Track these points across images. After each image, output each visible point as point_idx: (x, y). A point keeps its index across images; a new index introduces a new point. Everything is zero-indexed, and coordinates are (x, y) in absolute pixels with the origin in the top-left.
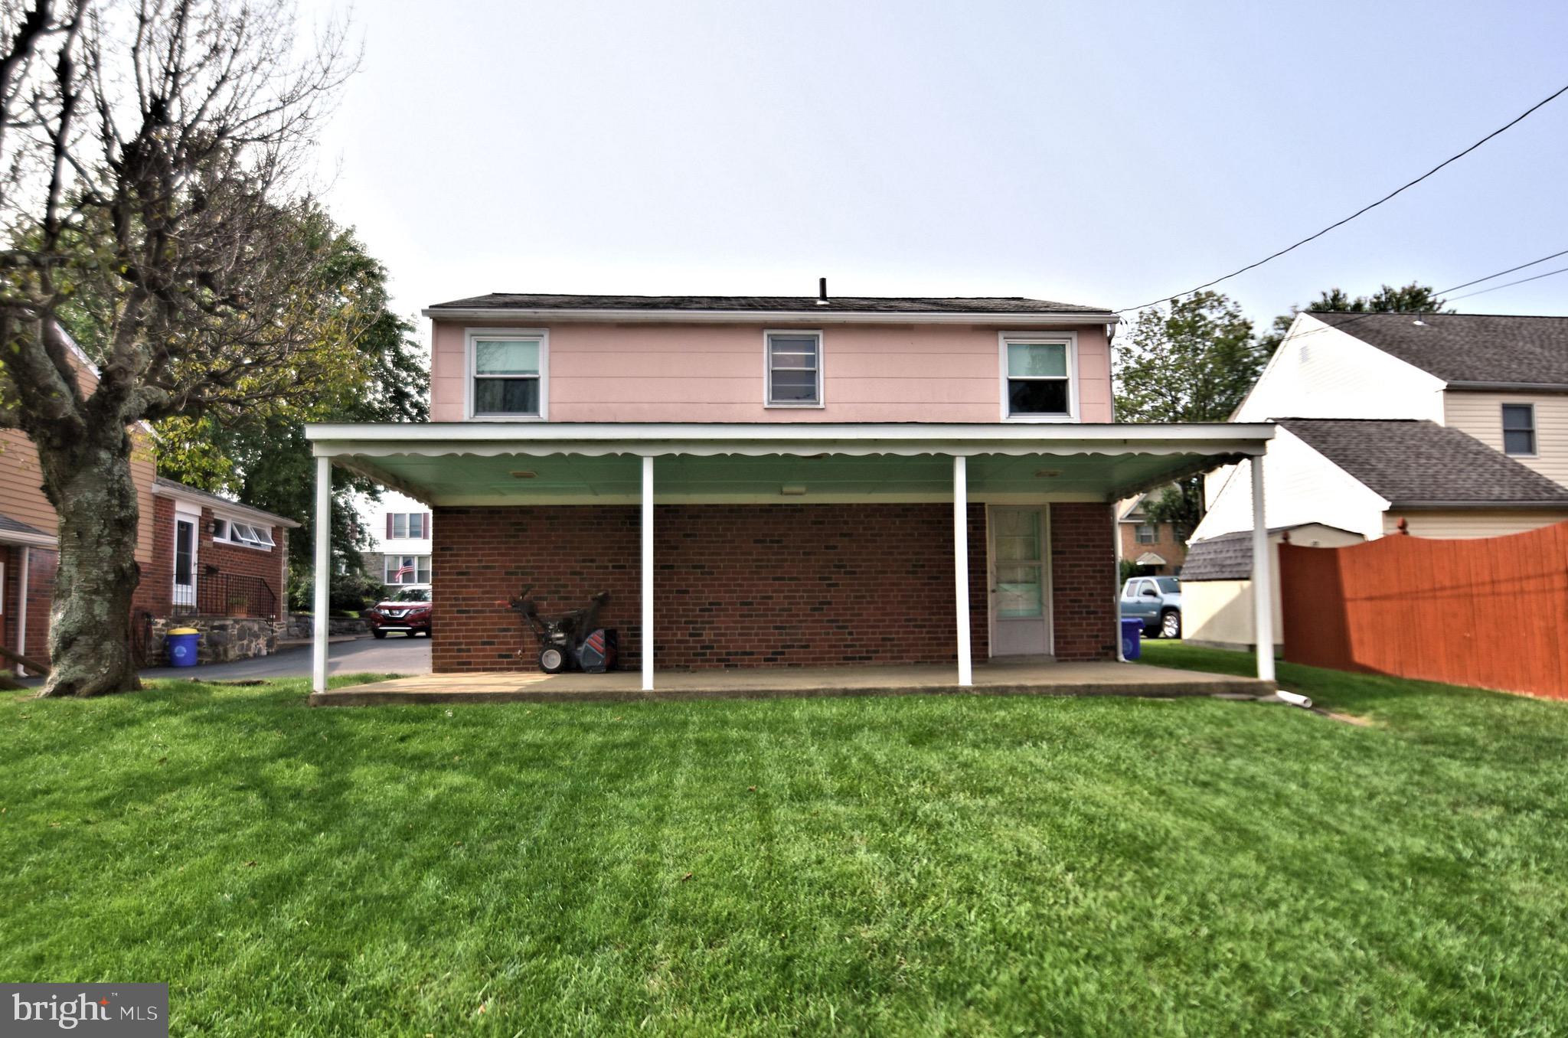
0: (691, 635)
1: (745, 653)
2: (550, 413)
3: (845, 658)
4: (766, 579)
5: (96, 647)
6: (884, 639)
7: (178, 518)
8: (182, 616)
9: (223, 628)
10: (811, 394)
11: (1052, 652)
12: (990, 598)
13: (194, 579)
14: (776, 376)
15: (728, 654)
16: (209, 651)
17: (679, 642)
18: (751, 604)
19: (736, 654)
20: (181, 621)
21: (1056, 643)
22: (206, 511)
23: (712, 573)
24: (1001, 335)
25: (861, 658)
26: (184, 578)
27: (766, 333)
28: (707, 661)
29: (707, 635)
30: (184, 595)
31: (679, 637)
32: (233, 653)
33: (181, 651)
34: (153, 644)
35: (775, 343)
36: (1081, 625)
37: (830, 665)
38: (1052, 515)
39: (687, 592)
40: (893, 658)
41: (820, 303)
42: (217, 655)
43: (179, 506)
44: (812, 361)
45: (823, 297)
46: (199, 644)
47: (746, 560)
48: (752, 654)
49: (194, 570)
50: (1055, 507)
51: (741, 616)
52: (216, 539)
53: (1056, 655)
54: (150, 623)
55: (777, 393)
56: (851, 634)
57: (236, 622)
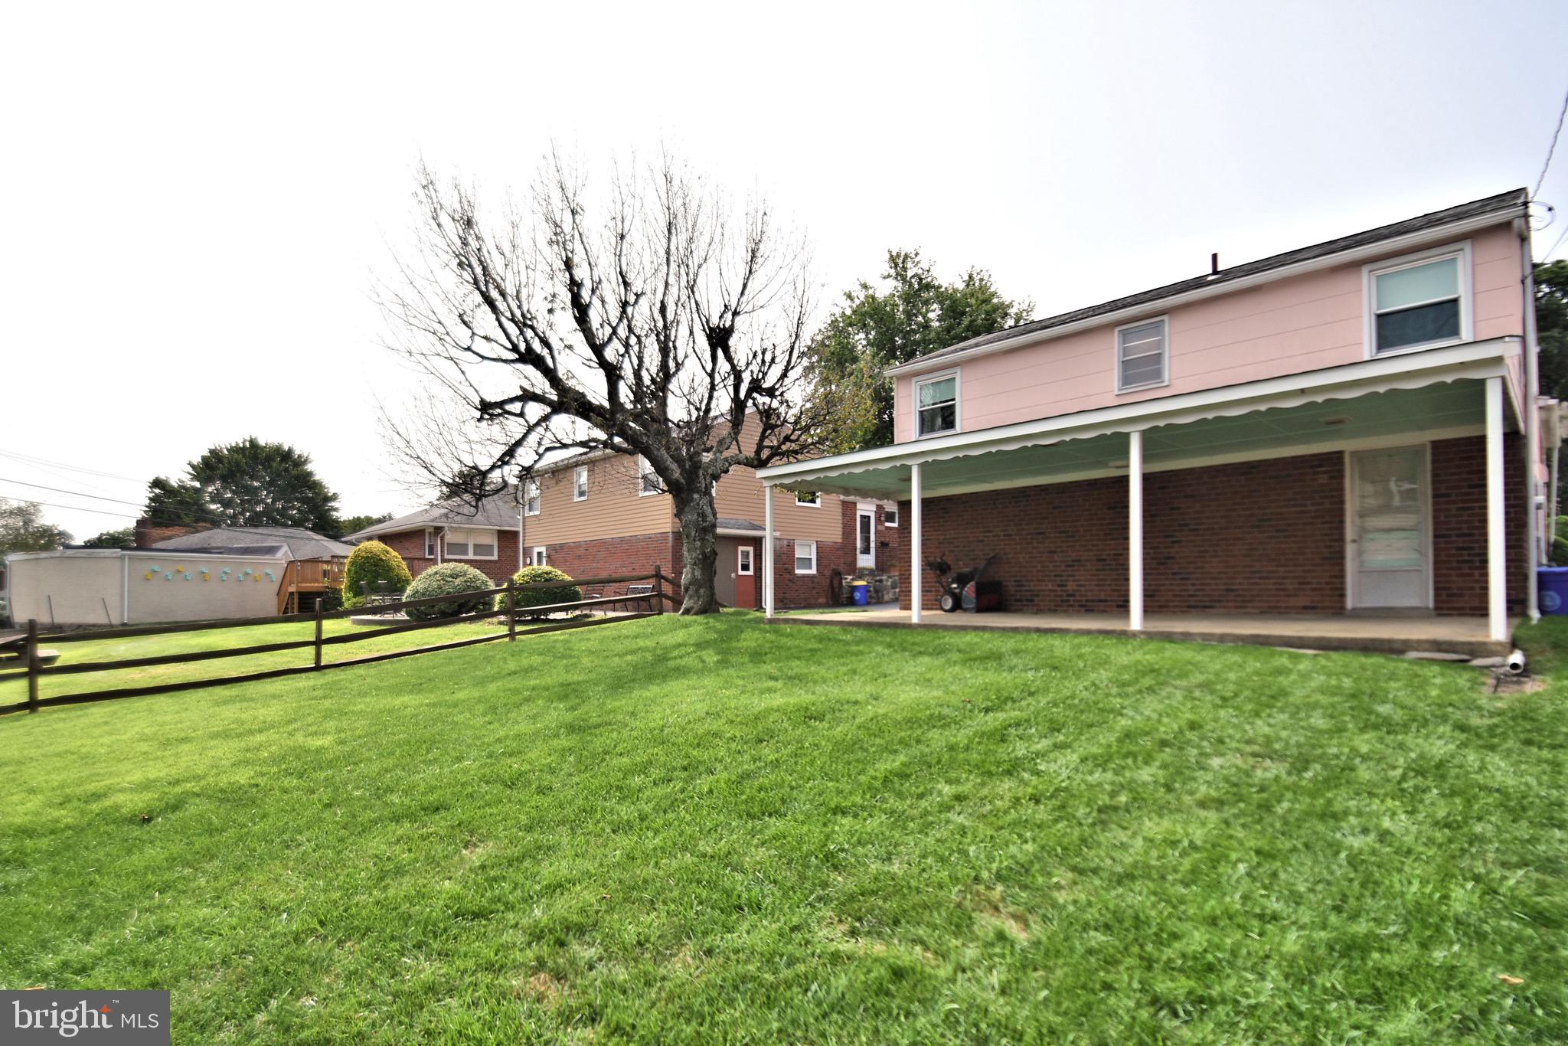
0: (1059, 586)
1: (1100, 601)
2: (962, 427)
3: (1189, 607)
4: (1117, 539)
5: (697, 591)
6: (1227, 590)
7: (859, 513)
8: (860, 574)
9: (881, 581)
10: (1157, 374)
11: (1431, 605)
12: (1350, 550)
13: (873, 550)
14: (1126, 365)
15: (1087, 601)
16: (874, 595)
17: (1050, 591)
18: (1105, 560)
19: (1093, 601)
20: (860, 578)
21: (1437, 595)
22: (879, 507)
23: (1073, 536)
24: (1365, 270)
25: (1205, 607)
26: (866, 550)
27: (1117, 330)
28: (1072, 606)
29: (1071, 586)
30: (866, 561)
31: (1050, 587)
32: (886, 598)
33: (857, 595)
34: (844, 591)
35: (1125, 335)
36: (1472, 575)
37: (1174, 612)
38: (1434, 454)
39: (1055, 552)
40: (1236, 607)
41: (1210, 278)
42: (878, 598)
43: (859, 506)
44: (1160, 344)
45: (1215, 272)
46: (869, 591)
47: (1102, 525)
48: (1106, 601)
49: (873, 545)
50: (1436, 445)
51: (1097, 570)
52: (887, 524)
53: (1436, 608)
54: (841, 579)
55: (1126, 380)
56: (1193, 585)
57: (889, 577)
